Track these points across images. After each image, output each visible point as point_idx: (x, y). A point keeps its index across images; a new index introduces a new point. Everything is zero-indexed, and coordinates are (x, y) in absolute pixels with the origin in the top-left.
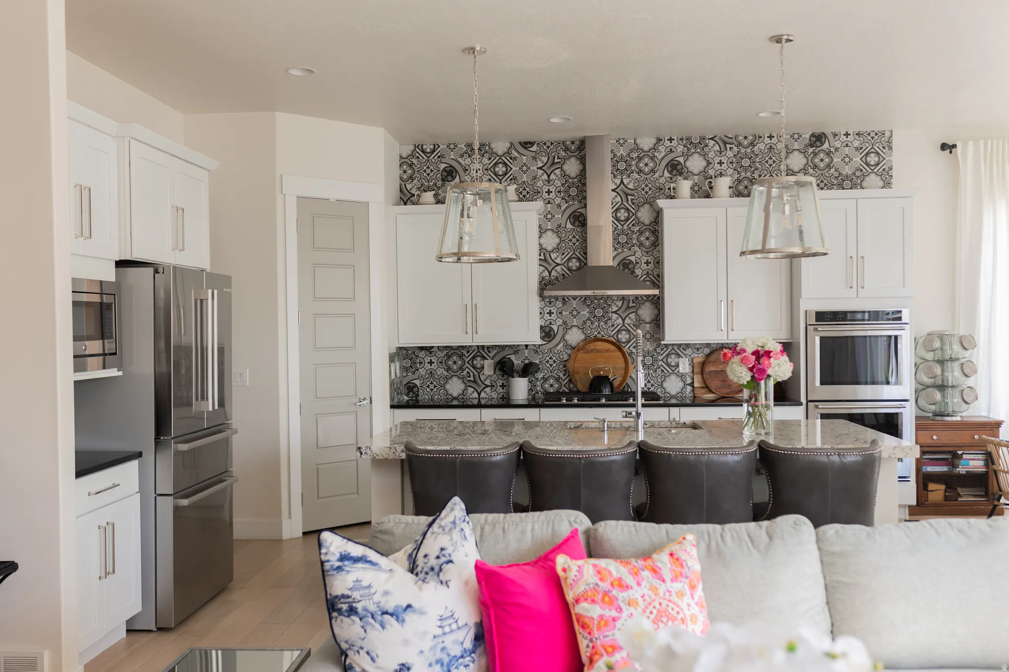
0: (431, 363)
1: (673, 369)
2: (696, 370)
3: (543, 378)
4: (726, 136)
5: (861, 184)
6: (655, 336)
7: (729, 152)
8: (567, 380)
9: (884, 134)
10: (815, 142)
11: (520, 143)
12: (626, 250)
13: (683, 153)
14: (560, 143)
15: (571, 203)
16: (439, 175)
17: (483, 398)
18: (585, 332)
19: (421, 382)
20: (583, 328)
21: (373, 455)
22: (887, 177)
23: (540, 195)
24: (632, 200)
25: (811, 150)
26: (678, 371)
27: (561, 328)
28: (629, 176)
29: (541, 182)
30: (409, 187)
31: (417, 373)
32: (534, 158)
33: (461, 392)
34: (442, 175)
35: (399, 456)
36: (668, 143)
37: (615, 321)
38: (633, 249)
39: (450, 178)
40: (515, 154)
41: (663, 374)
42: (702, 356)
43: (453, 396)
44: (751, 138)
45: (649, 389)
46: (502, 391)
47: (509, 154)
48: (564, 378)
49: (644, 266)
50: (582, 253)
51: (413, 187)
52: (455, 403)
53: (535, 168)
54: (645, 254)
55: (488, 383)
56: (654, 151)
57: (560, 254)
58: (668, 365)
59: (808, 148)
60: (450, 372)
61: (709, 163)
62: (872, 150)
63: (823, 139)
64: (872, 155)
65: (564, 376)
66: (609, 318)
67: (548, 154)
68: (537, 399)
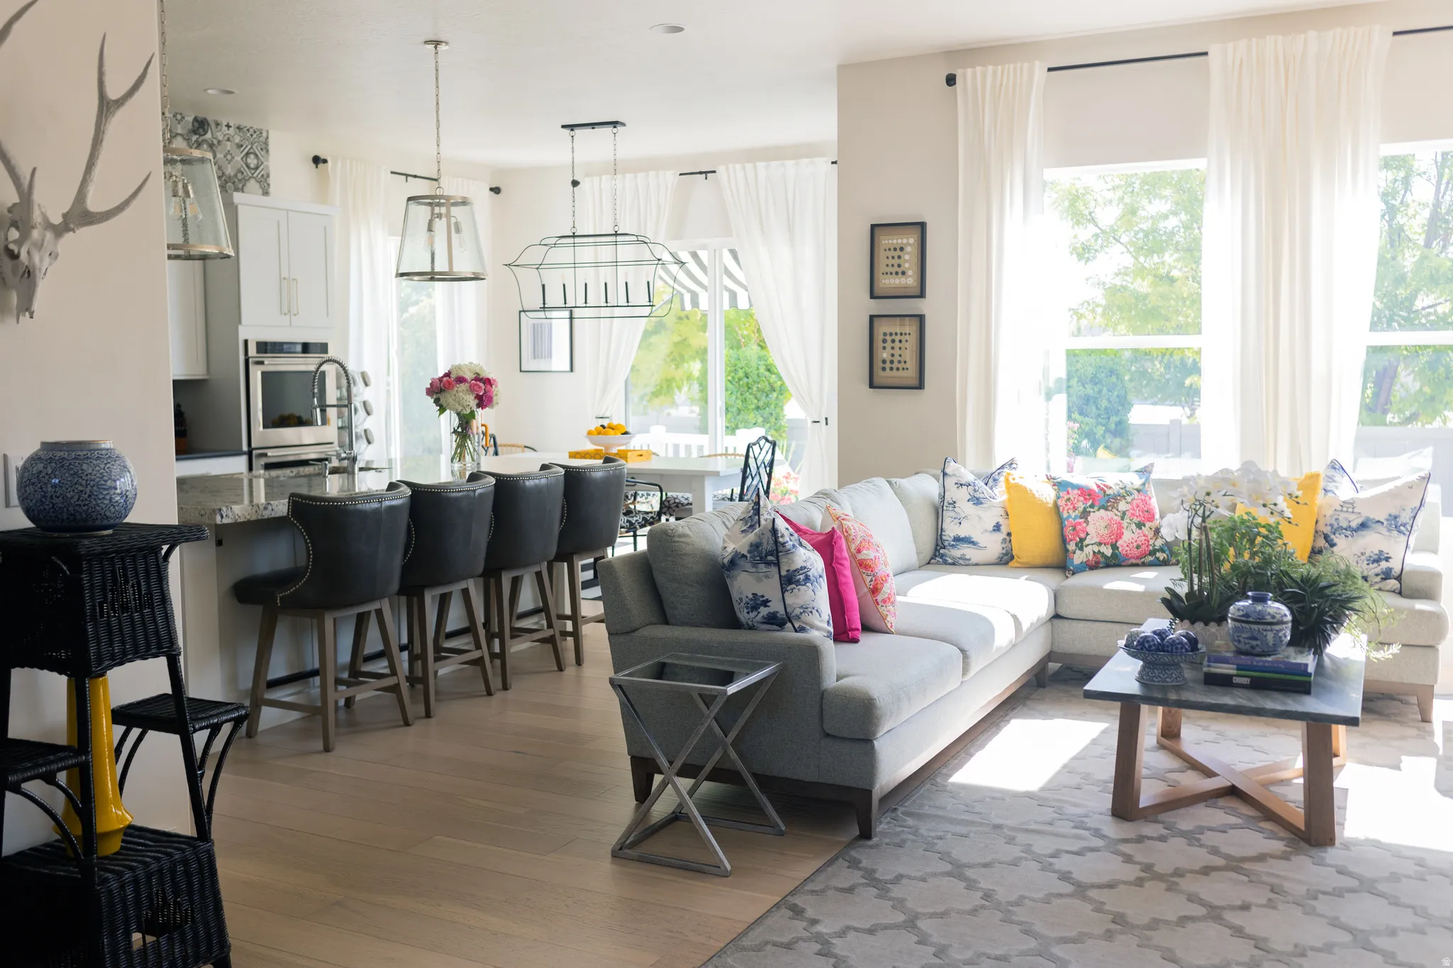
5: (242, 189)
9: (261, 133)
10: (198, 129)
22: (266, 184)
25: (194, 138)
59: (191, 134)
62: (251, 151)
63: (206, 127)
64: (252, 156)
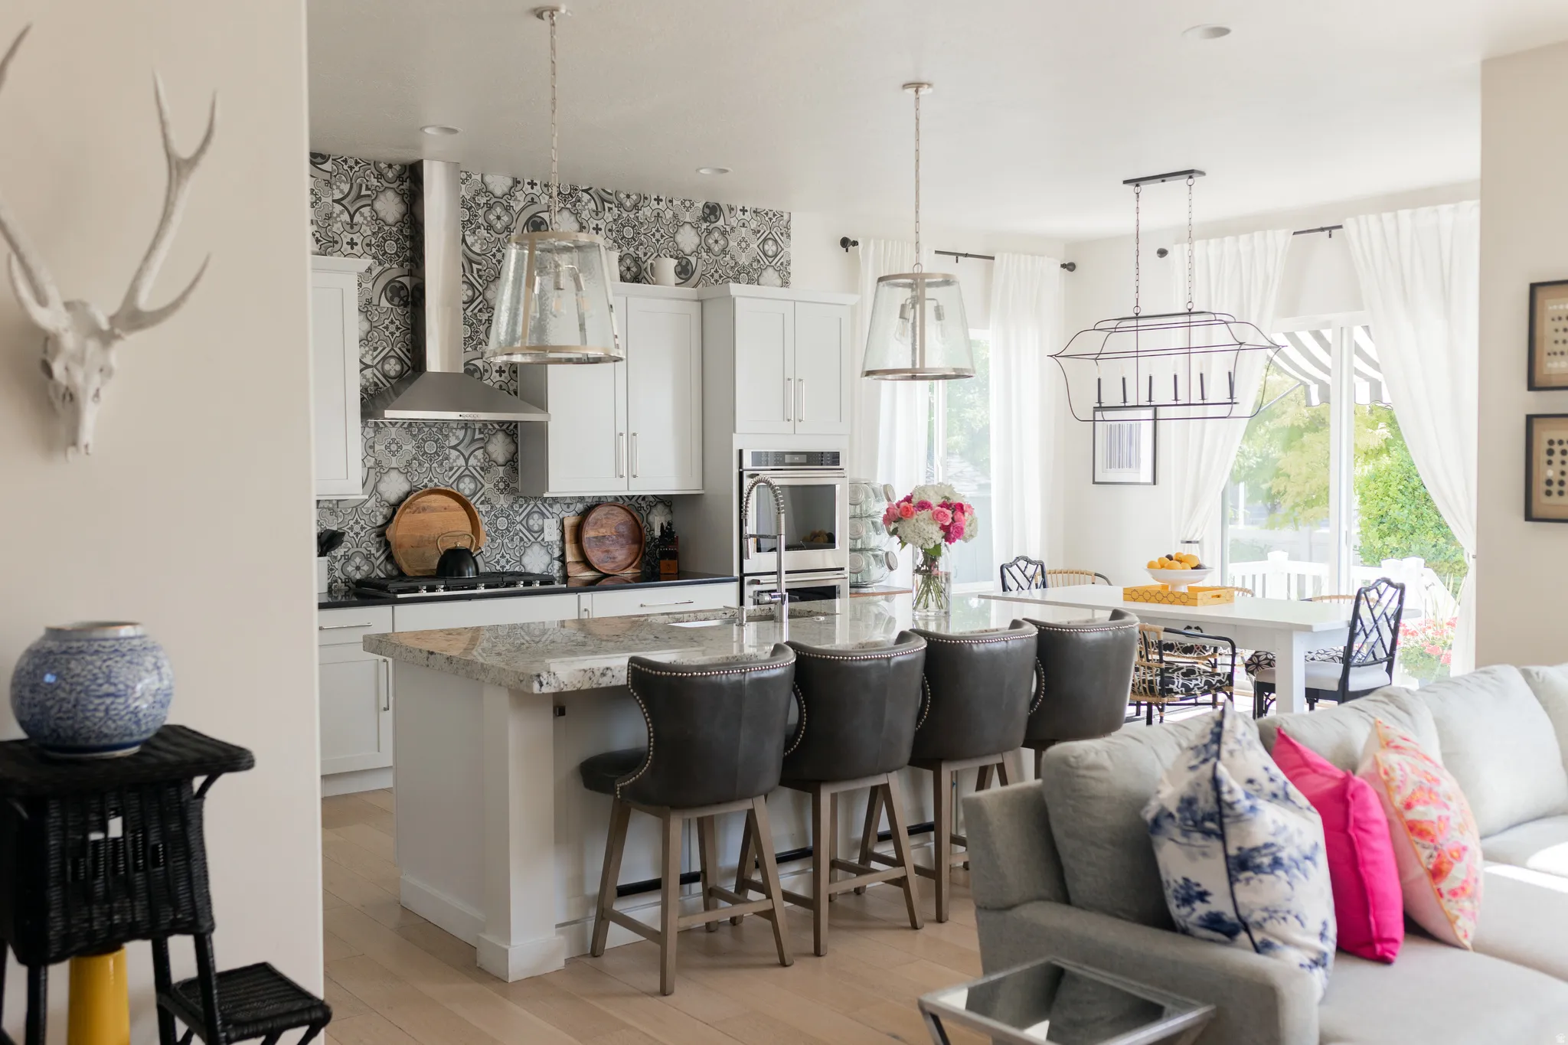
1: (536, 535)
2: (567, 537)
3: (344, 555)
4: (603, 190)
5: (758, 280)
6: (511, 485)
7: (607, 214)
8: (383, 558)
9: (782, 216)
10: (709, 215)
12: (469, 349)
13: (549, 207)
14: (369, 164)
15: (387, 265)
18: (410, 479)
20: (407, 473)
21: (559, 686)
22: (785, 273)
23: (337, 247)
24: (478, 270)
25: (704, 226)
26: (543, 540)
27: (372, 472)
28: (474, 233)
29: (340, 224)
32: (328, 183)
36: (528, 188)
37: (455, 461)
38: (480, 348)
41: (522, 544)
42: (574, 516)
44: (634, 197)
45: (503, 567)
48: (377, 555)
49: (496, 376)
50: (404, 350)
53: (329, 200)
56: (509, 197)
57: (370, 350)
58: (529, 530)
59: (701, 222)
61: (582, 227)
62: (770, 236)
63: (718, 213)
64: (770, 242)
65: (377, 552)
66: (445, 456)
67: (351, 180)
68: (335, 592)
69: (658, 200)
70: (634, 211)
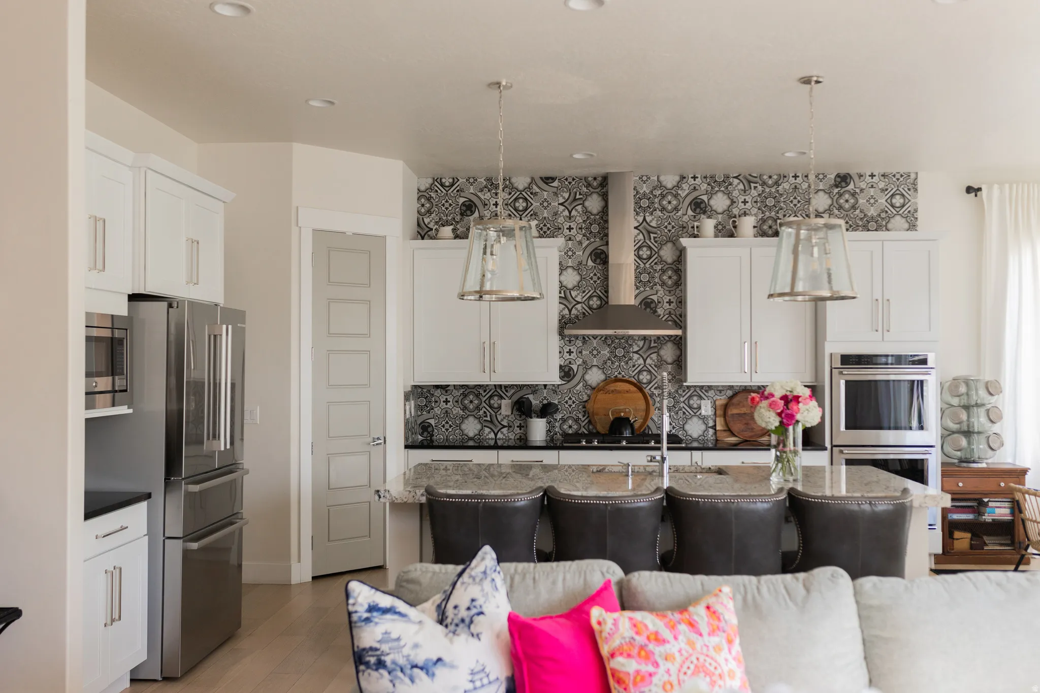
0: (446, 402)
1: (695, 411)
2: (718, 412)
3: (562, 419)
4: (750, 175)
6: (677, 377)
7: (753, 191)
8: (586, 421)
9: (909, 176)
10: (840, 183)
11: (541, 178)
12: (648, 289)
13: (707, 191)
14: (581, 179)
15: (592, 240)
16: (457, 210)
17: (500, 439)
18: (605, 372)
19: (437, 421)
20: (603, 368)
21: (392, 498)
22: (913, 219)
23: (560, 231)
24: (655, 238)
25: (836, 190)
26: (700, 414)
27: (581, 368)
28: (652, 214)
29: (562, 218)
30: (427, 221)
31: (432, 412)
32: (556, 194)
33: (477, 432)
34: (460, 209)
35: (419, 500)
36: (691, 181)
37: (636, 361)
38: (655, 288)
39: (468, 213)
40: (535, 189)
41: (684, 416)
42: (725, 398)
43: (469, 437)
44: (775, 177)
45: (673, 432)
46: (519, 431)
47: (530, 189)
48: (583, 419)
49: (666, 306)
50: (603, 291)
51: (431, 221)
52: (471, 443)
53: (556, 204)
54: (667, 293)
55: (505, 423)
56: (678, 188)
57: (580, 292)
58: (690, 407)
59: (833, 188)
60: (466, 411)
61: (733, 202)
62: (898, 192)
63: (848, 180)
64: (898, 197)
65: (583, 417)
66: (630, 358)
67: (570, 190)
68: (556, 441)
69: (796, 177)
70: (775, 187)
